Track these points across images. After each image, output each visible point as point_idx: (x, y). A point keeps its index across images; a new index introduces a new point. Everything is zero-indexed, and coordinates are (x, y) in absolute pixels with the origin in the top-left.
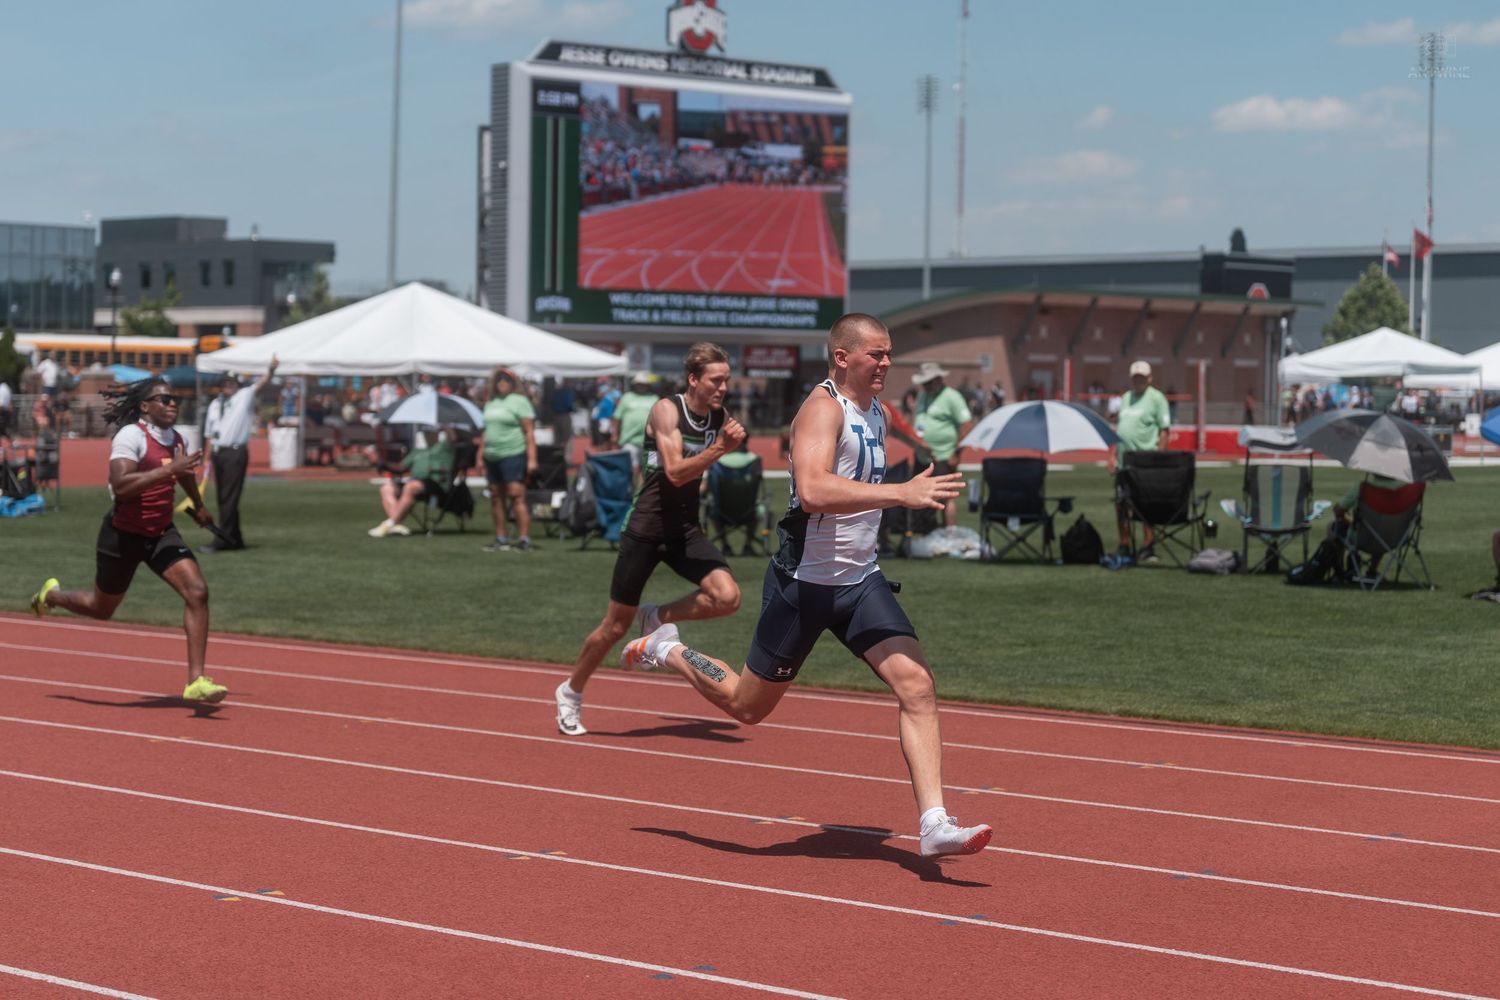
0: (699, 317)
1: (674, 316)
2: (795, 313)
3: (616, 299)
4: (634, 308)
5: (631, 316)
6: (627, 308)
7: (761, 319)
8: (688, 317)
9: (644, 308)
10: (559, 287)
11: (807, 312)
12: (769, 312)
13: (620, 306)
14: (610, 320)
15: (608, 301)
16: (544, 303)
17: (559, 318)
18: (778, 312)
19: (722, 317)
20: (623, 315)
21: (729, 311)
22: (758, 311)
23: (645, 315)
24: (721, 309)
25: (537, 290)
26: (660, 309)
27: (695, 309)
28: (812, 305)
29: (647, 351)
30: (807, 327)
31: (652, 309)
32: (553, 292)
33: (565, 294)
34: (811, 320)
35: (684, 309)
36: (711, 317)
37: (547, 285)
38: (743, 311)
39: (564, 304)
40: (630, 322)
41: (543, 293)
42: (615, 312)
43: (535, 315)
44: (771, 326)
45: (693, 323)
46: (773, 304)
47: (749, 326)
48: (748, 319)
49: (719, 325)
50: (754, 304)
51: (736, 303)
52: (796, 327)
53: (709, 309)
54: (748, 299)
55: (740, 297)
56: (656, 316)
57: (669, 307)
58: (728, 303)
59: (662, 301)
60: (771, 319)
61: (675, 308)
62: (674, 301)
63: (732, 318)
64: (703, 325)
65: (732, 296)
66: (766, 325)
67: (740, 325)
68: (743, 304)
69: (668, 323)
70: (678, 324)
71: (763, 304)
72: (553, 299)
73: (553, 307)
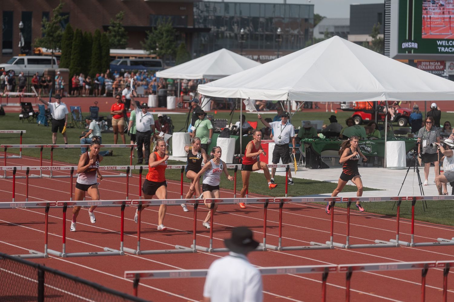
3: (439, 43)
4: (448, 47)
5: (447, 50)
6: (445, 47)
10: (413, 39)
13: (440, 46)
14: (437, 52)
15: (436, 44)
16: (405, 45)
17: (412, 51)
25: (402, 39)
32: (410, 40)
33: (415, 41)
37: (407, 38)
39: (415, 45)
40: (447, 53)
41: (406, 41)
42: (439, 48)
43: (401, 50)
72: (410, 43)
73: (410, 47)
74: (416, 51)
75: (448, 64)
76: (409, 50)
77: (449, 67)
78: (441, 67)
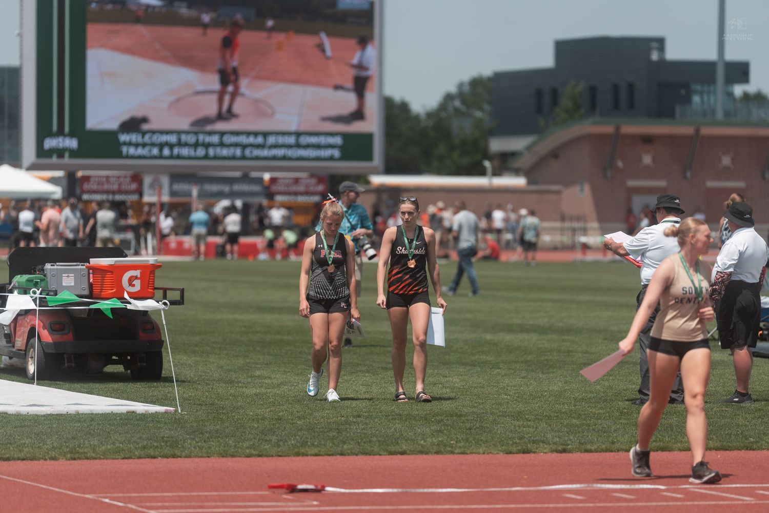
0: (211, 152)
1: (185, 151)
2: (318, 147)
3: (124, 138)
4: (144, 145)
5: (140, 151)
6: (137, 145)
7: (280, 152)
8: (201, 152)
9: (153, 145)
10: (67, 129)
11: (331, 146)
12: (289, 146)
13: (125, 144)
14: (119, 155)
15: (118, 140)
16: (49, 143)
17: (67, 155)
18: (298, 146)
19: (238, 152)
20: (132, 151)
21: (244, 147)
22: (276, 146)
23: (155, 151)
24: (236, 145)
25: (43, 131)
26: (171, 146)
27: (207, 146)
28: (338, 140)
29: (165, 180)
30: (331, 158)
31: (161, 146)
32: (60, 132)
33: (72, 135)
34: (336, 153)
35: (196, 145)
36: (225, 152)
37: (55, 128)
38: (259, 146)
39: (73, 143)
40: (140, 157)
41: (51, 135)
42: (124, 149)
43: (41, 152)
44: (290, 159)
45: (206, 157)
46: (291, 140)
47: (265, 158)
48: (265, 153)
49: (234, 158)
50: (271, 140)
51: (251, 140)
52: (318, 159)
53: (222, 145)
54: (265, 135)
55: (256, 134)
56: (166, 152)
57: (180, 144)
58: (243, 139)
59: (173, 139)
60: (290, 153)
61: (186, 145)
62: (184, 138)
63: (247, 152)
64: (215, 158)
65: (248, 134)
66: (284, 158)
67: (257, 158)
68: (260, 140)
69: (179, 157)
70: (189, 158)
71: (281, 140)
72: (61, 139)
73: (61, 145)
74: (74, 154)
75: (147, 180)
76: (60, 153)
77: (152, 186)
78: (134, 186)
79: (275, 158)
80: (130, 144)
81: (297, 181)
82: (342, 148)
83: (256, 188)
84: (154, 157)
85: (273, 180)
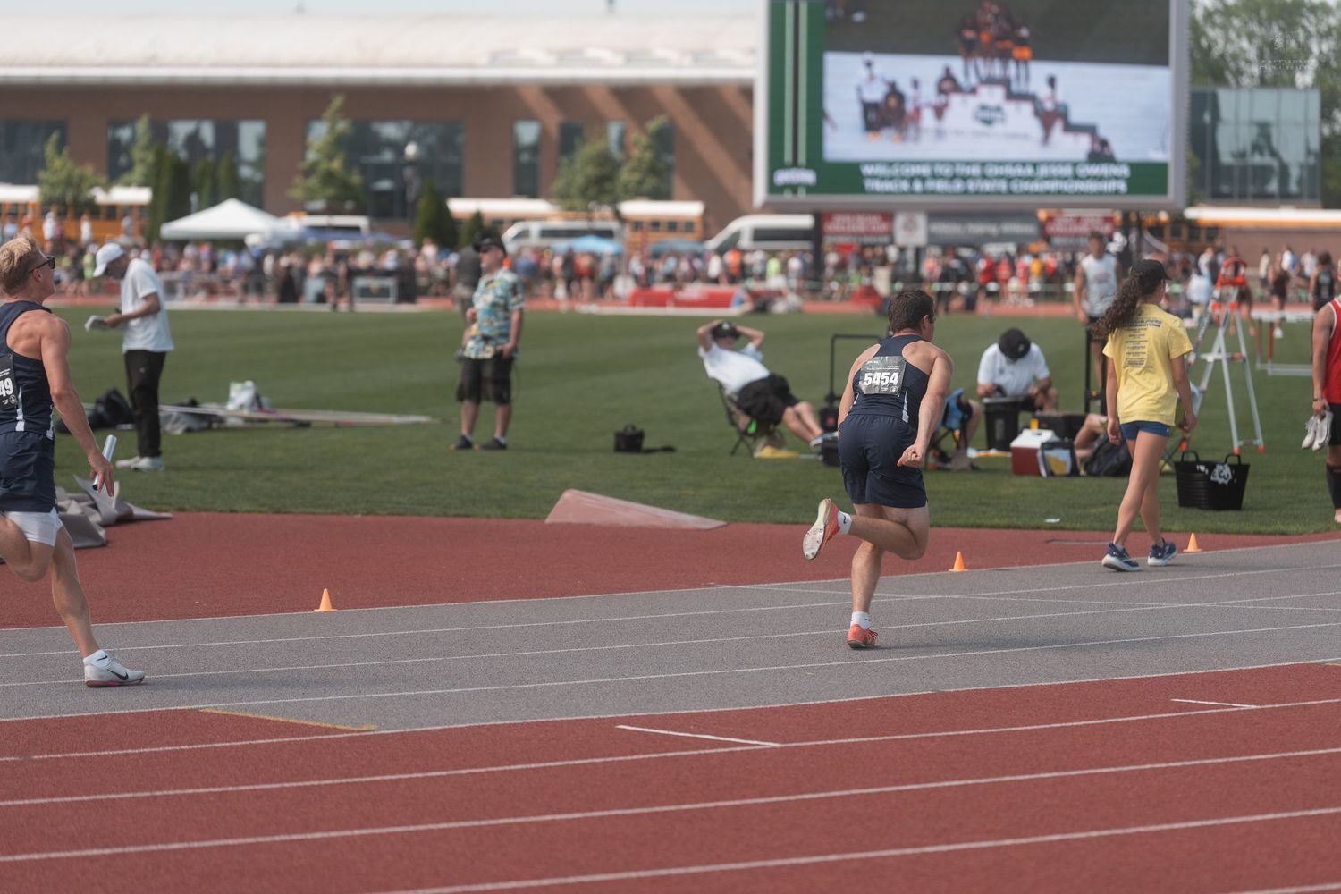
0: (971, 186)
1: (940, 186)
2: (1100, 178)
3: (868, 170)
4: (891, 178)
5: (888, 186)
6: (883, 178)
7: (1053, 186)
8: (958, 186)
9: (903, 178)
10: (802, 158)
11: (1117, 178)
12: (1065, 179)
13: (869, 177)
14: (861, 189)
15: (859, 173)
16: (783, 177)
17: (803, 191)
18: (1076, 177)
19: (1003, 186)
20: (877, 185)
21: (1009, 179)
22: (1049, 178)
23: (905, 186)
24: (999, 177)
25: (775, 163)
26: (923, 179)
27: (965, 178)
28: (1125, 171)
29: (921, 220)
30: (1117, 192)
31: (911, 179)
32: (795, 164)
33: (809, 166)
34: (1122, 186)
35: (953, 178)
36: (987, 186)
37: (788, 157)
38: (1030, 179)
39: (808, 177)
40: (886, 193)
41: (784, 167)
42: (870, 184)
43: (773, 188)
44: (1067, 194)
45: (966, 192)
46: (1068, 171)
47: (1037, 194)
48: (1035, 186)
49: (998, 193)
50: (1043, 171)
51: (1019, 171)
52: (1100, 193)
53: (984, 177)
54: (1035, 165)
55: (1024, 164)
56: (918, 186)
57: (935, 177)
58: (1009, 171)
59: (925, 171)
60: (1065, 186)
61: (942, 177)
62: (940, 169)
63: (1015, 186)
64: (977, 193)
65: (1014, 164)
66: (1060, 193)
67: (1027, 193)
68: (1029, 171)
69: (933, 192)
70: (946, 193)
71: (1055, 171)
72: (795, 172)
73: (795, 180)
74: (810, 189)
75: (899, 220)
76: (794, 188)
77: (905, 226)
78: (884, 227)
79: (1048, 193)
80: (874, 177)
81: (1078, 220)
82: (1129, 181)
83: (1029, 229)
84: (903, 193)
85: (1050, 219)
